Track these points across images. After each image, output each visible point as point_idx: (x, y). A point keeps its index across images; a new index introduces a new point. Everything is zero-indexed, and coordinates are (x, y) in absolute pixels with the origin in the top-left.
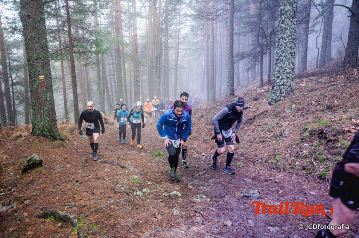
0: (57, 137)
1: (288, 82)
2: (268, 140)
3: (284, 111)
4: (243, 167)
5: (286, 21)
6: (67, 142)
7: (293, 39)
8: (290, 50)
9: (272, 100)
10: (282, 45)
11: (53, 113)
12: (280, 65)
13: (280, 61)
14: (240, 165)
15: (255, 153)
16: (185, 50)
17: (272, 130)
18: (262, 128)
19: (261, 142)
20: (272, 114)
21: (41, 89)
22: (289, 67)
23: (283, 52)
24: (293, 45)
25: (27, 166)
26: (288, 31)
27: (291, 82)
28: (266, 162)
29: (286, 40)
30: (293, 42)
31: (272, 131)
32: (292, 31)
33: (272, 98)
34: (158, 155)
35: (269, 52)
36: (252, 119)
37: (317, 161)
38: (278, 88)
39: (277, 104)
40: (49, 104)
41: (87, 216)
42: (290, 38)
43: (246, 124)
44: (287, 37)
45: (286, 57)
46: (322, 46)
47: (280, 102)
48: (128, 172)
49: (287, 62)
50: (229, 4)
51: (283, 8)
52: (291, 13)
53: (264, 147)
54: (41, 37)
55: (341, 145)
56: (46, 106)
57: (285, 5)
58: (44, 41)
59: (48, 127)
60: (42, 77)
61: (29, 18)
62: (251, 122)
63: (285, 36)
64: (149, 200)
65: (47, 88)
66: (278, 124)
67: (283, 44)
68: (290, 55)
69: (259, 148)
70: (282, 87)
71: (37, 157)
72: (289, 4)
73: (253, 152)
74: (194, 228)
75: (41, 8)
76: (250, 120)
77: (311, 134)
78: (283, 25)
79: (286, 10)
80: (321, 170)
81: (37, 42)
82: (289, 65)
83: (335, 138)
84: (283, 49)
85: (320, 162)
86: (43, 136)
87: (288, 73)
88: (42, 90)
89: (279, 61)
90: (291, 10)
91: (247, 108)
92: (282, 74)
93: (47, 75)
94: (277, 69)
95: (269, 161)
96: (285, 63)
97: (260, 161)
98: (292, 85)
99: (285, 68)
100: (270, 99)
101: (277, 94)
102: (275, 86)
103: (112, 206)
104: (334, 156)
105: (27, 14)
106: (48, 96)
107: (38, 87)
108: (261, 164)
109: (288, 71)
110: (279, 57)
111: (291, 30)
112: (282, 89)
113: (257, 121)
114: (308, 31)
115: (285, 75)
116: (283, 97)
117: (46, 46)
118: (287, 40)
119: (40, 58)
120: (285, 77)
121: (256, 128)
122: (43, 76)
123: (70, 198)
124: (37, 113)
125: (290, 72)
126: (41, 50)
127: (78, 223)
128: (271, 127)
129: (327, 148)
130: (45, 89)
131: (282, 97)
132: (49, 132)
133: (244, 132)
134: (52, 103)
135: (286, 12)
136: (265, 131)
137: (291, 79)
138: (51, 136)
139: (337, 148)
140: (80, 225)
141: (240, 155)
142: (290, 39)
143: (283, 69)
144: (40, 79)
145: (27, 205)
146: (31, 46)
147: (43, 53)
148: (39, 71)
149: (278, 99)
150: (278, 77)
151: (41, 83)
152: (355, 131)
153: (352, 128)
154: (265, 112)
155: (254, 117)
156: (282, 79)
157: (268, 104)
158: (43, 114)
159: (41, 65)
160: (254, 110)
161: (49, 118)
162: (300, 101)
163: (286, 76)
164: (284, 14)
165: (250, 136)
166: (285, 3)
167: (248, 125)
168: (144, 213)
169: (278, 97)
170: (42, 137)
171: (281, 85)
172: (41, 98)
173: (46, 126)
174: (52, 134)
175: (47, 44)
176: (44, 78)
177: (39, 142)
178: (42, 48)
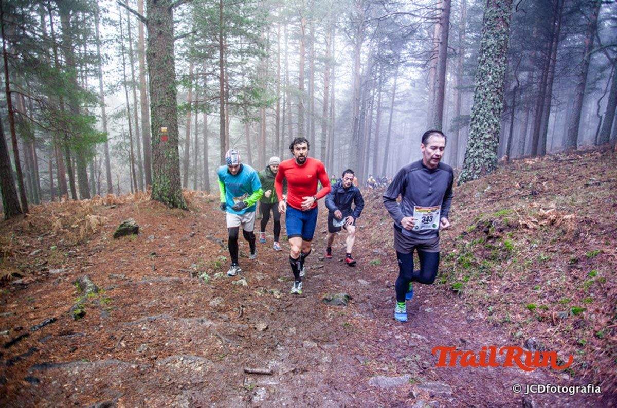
0: (179, 205)
1: (486, 152)
3: (470, 195)
5: (488, 61)
6: (192, 212)
7: (498, 89)
8: (492, 104)
9: (462, 178)
10: (479, 97)
11: (176, 174)
12: (476, 127)
21: (163, 143)
23: (481, 107)
24: (497, 97)
25: (119, 231)
26: (490, 77)
27: (492, 154)
29: (486, 89)
30: (498, 93)
32: (496, 76)
33: (462, 176)
35: (510, 117)
37: (460, 266)
38: (471, 161)
39: (465, 184)
40: (171, 162)
41: (112, 289)
42: (492, 86)
44: (488, 85)
45: (484, 116)
46: (607, 113)
47: (471, 182)
48: (222, 252)
49: (486, 123)
50: (441, 43)
51: (484, 42)
52: (496, 49)
54: (167, 80)
55: (502, 244)
56: (167, 165)
57: (488, 37)
58: (170, 85)
59: (168, 190)
60: (164, 129)
61: (155, 57)
63: (485, 83)
64: (200, 284)
65: (169, 142)
67: (481, 95)
68: (491, 112)
71: (132, 222)
72: (494, 36)
74: (208, 323)
75: (169, 45)
77: (478, 227)
78: (483, 68)
79: (488, 45)
80: (459, 279)
81: (161, 86)
82: (489, 127)
83: (499, 234)
84: (480, 103)
85: (464, 268)
86: (161, 201)
87: (487, 139)
88: (163, 145)
89: (475, 121)
90: (496, 44)
92: (478, 141)
93: (171, 127)
94: (472, 132)
96: (482, 124)
98: (491, 157)
99: (483, 132)
101: (469, 169)
103: (151, 284)
104: (486, 260)
105: (152, 52)
106: (171, 152)
107: (160, 141)
109: (487, 136)
111: (494, 74)
112: (477, 162)
114: (583, 89)
115: (482, 141)
116: (477, 174)
117: (173, 91)
118: (488, 90)
119: (164, 105)
120: (482, 145)
122: (166, 128)
123: (127, 270)
124: (157, 173)
125: (491, 138)
126: (166, 96)
127: (90, 293)
129: (483, 247)
130: (167, 144)
131: (475, 175)
132: (168, 197)
134: (175, 162)
135: (488, 48)
137: (492, 149)
138: (170, 202)
139: (494, 248)
140: (89, 295)
142: (493, 89)
143: (479, 132)
144: (163, 131)
145: (83, 271)
146: (154, 90)
147: (168, 100)
148: (162, 122)
149: (470, 177)
151: (163, 136)
152: (535, 225)
153: (532, 222)
156: (478, 148)
158: (164, 174)
159: (163, 114)
161: (171, 180)
162: (500, 182)
163: (484, 144)
164: (485, 51)
166: (488, 34)
168: (179, 297)
169: (469, 174)
170: (159, 203)
171: (476, 157)
172: (163, 155)
173: (165, 190)
174: (172, 200)
175: (174, 89)
176: (167, 130)
177: (154, 208)
178: (167, 93)
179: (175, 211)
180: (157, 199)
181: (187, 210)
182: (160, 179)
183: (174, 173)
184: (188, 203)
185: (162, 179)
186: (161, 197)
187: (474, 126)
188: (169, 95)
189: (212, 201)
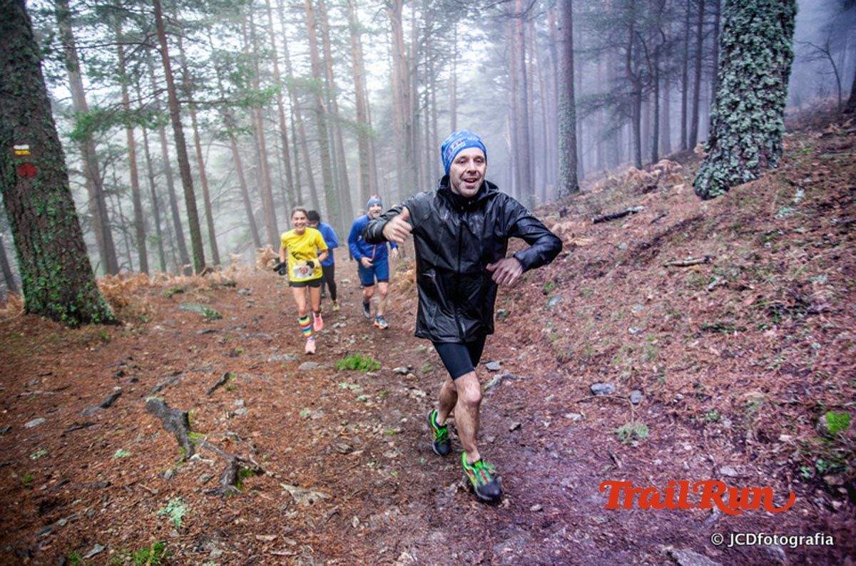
0: (94, 316)
1: (768, 118)
2: (740, 323)
3: (766, 216)
4: (647, 444)
6: (129, 325)
9: (712, 183)
12: (742, 64)
13: (741, 49)
14: (634, 436)
15: (692, 378)
16: (472, 115)
17: (744, 283)
18: (698, 277)
19: (705, 329)
20: (722, 226)
21: (26, 183)
22: (775, 66)
23: (754, 16)
27: (780, 120)
28: (761, 437)
31: (743, 288)
33: (711, 178)
34: (352, 366)
35: (653, 94)
36: (649, 246)
38: (732, 141)
39: (732, 194)
40: (57, 225)
43: (632, 261)
45: (763, 34)
47: (742, 187)
49: (768, 51)
53: (726, 355)
56: (46, 232)
59: (59, 288)
60: (21, 149)
62: (650, 255)
65: (42, 179)
66: (758, 258)
68: (779, 24)
69: (705, 358)
70: (747, 138)
73: (684, 374)
76: (645, 247)
82: (774, 59)
84: (753, 4)
86: (46, 315)
87: (770, 87)
88: (28, 186)
89: (737, 51)
91: (627, 213)
92: (750, 95)
93: (41, 143)
95: (784, 437)
96: (758, 54)
97: (727, 424)
99: (760, 72)
100: (705, 181)
101: (729, 161)
102: (721, 137)
106: (51, 202)
107: (15, 176)
108: (741, 445)
109: (771, 81)
110: (738, 36)
112: (749, 142)
113: (668, 253)
115: (760, 94)
116: (750, 169)
120: (760, 103)
121: (671, 274)
122: (26, 147)
124: (25, 253)
125: (777, 84)
126: (10, 68)
128: (734, 272)
130: (36, 183)
131: (747, 172)
132: (63, 304)
133: (627, 290)
134: (67, 223)
136: (710, 287)
138: (69, 313)
141: (624, 381)
143: (751, 74)
144: (19, 153)
147: (18, 78)
148: (12, 132)
149: (735, 176)
150: (734, 105)
151: (23, 165)
154: (695, 219)
155: (657, 239)
156: (750, 109)
157: (697, 198)
158: (41, 254)
159: (12, 113)
160: (651, 217)
161: (62, 264)
162: (817, 179)
163: (763, 99)
165: (655, 305)
167: (638, 265)
169: (731, 172)
170: (43, 318)
171: (745, 131)
172: (30, 209)
173: (53, 288)
174: (73, 309)
175: (28, 51)
176: (30, 150)
177: (29, 333)
178: (12, 62)
179: (86, 331)
180: (37, 312)
181: (117, 323)
182: (36, 264)
183: (67, 247)
184: (118, 305)
185: (39, 264)
186: (45, 305)
187: (734, 62)
188: (18, 65)
189: (180, 292)
